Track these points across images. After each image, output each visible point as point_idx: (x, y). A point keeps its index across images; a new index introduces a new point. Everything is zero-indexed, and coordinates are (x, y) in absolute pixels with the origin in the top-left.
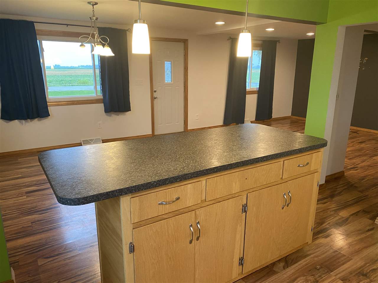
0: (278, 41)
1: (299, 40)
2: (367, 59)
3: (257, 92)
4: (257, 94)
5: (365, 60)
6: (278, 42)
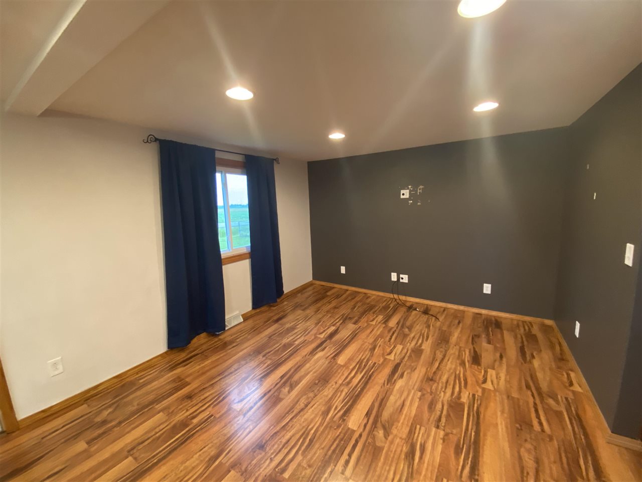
0: (275, 160)
1: (308, 162)
2: (423, 187)
3: (248, 255)
4: (249, 258)
5: (420, 189)
6: (275, 163)
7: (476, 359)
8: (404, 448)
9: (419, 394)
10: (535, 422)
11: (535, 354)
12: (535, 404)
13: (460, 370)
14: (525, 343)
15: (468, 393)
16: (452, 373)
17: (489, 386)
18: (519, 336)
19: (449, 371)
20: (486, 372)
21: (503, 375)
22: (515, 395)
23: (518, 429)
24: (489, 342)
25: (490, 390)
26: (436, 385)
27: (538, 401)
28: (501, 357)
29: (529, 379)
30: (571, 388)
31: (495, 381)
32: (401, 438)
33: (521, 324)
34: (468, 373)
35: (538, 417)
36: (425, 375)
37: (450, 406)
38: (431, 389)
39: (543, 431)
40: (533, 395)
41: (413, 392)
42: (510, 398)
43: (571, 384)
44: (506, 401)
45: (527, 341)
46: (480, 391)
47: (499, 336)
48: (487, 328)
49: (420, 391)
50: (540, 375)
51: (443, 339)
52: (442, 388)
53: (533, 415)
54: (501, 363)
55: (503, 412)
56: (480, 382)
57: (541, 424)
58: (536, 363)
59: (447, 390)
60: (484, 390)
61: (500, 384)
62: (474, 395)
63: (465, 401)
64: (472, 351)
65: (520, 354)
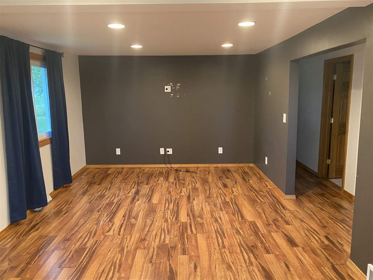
1: (79, 56)
5: (178, 86)
6: (62, 57)
7: (225, 186)
8: (213, 220)
9: (207, 203)
10: (258, 200)
11: (249, 179)
12: (256, 195)
13: (220, 191)
14: (244, 176)
15: (228, 198)
16: (217, 193)
17: (235, 193)
18: (240, 174)
19: (215, 193)
20: (232, 190)
21: (239, 189)
22: (247, 194)
23: (253, 203)
24: (228, 178)
25: (237, 195)
26: (212, 199)
27: (257, 194)
28: (236, 183)
29: (250, 188)
30: (268, 187)
31: (237, 192)
32: (209, 218)
33: (239, 168)
34: (224, 191)
35: (258, 198)
36: (205, 197)
37: (223, 204)
38: (211, 200)
39: (262, 201)
40: (254, 192)
41: (203, 203)
42: (246, 195)
43: (267, 186)
44: (245, 197)
45: (245, 175)
46: (233, 196)
47: (231, 175)
48: (224, 172)
49: (207, 202)
50: (254, 186)
51: (205, 181)
52: (216, 199)
53: (256, 198)
54: (237, 185)
55: (245, 200)
56: (231, 193)
57: (260, 200)
58: (251, 182)
59: (219, 199)
60: (234, 195)
61: (240, 192)
62: (231, 198)
63: (228, 200)
64: (222, 183)
65: (243, 180)
